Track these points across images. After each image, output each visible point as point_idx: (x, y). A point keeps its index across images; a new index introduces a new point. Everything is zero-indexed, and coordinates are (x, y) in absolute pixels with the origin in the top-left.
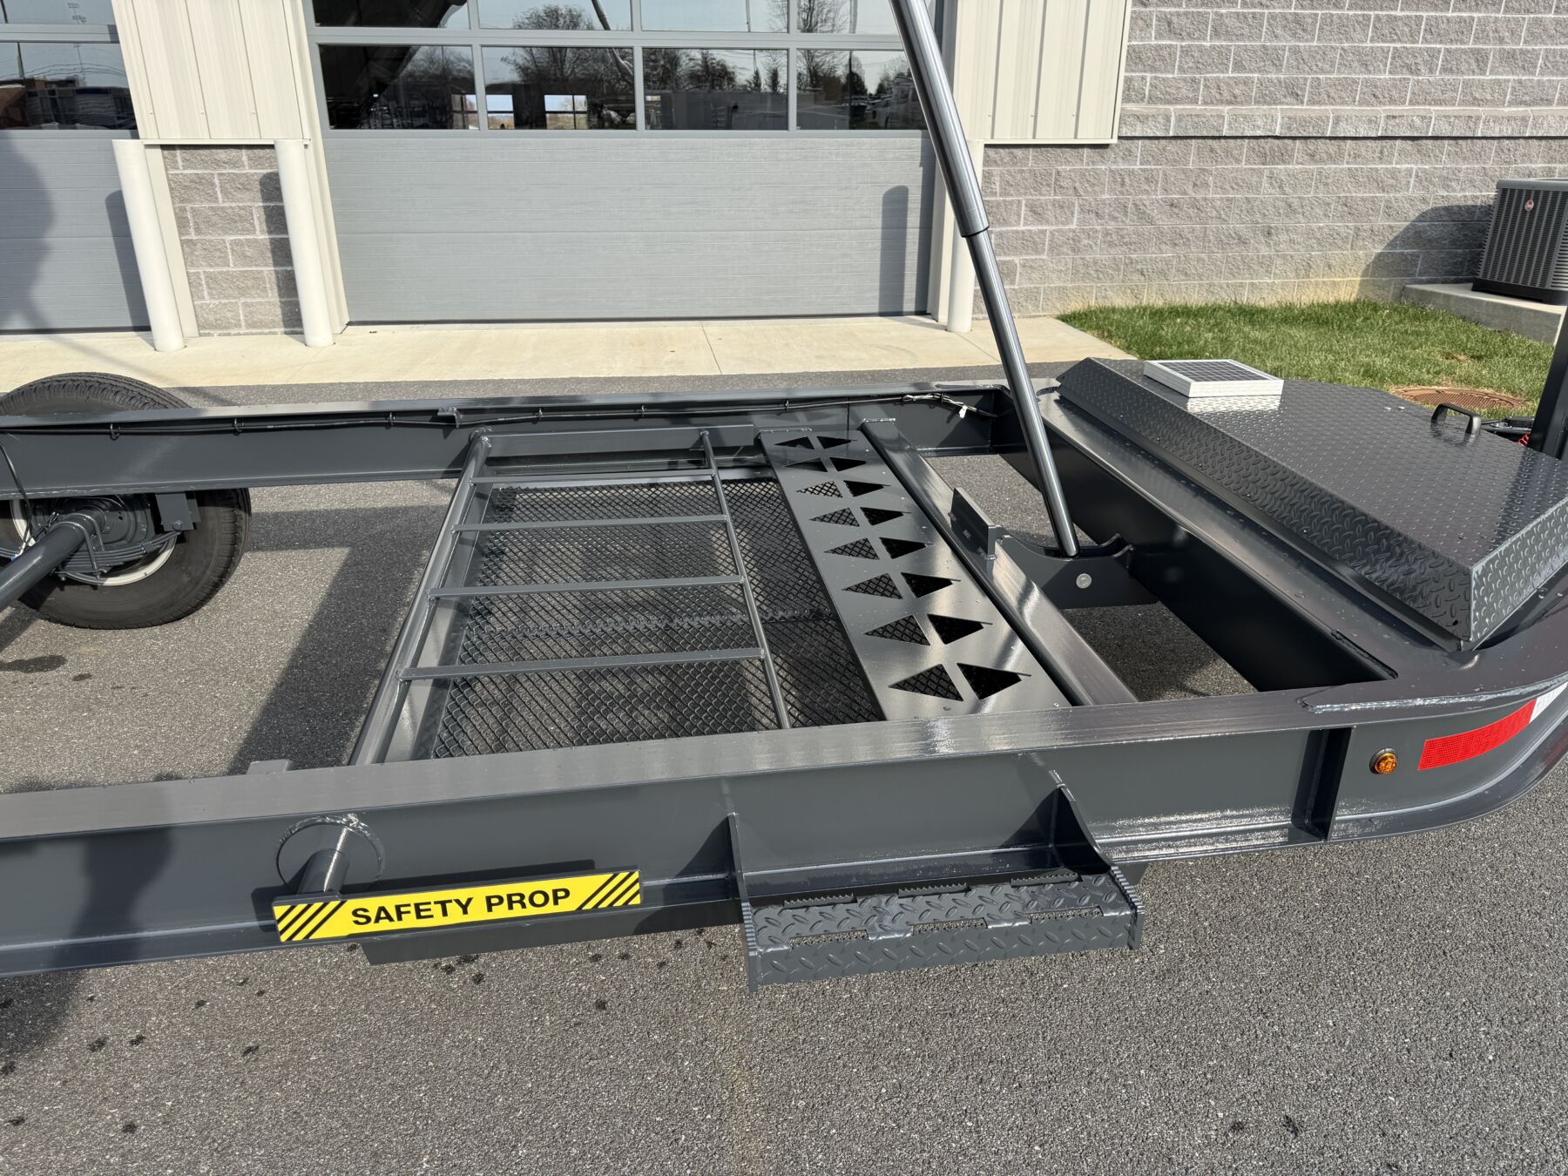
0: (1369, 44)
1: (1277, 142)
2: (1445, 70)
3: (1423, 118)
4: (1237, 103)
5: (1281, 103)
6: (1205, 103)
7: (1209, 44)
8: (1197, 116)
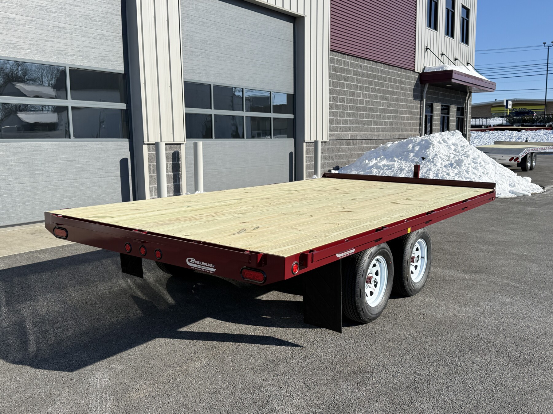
0: (358, 119)
1: (349, 140)
2: (368, 125)
3: (367, 135)
4: (344, 132)
5: (349, 132)
6: (339, 132)
7: (338, 118)
8: (339, 135)
